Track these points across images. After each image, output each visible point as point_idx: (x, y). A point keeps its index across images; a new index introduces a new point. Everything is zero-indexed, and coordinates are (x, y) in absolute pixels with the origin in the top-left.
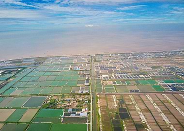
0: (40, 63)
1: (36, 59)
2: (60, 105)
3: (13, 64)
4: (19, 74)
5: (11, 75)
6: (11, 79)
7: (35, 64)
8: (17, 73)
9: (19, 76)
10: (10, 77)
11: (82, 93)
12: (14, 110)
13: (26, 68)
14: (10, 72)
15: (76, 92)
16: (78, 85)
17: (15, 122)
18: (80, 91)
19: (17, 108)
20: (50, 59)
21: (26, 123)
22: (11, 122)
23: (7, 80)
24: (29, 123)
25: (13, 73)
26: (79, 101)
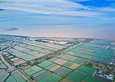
0: (88, 41)
1: (87, 39)
2: (94, 66)
3: (73, 40)
4: (75, 45)
5: (71, 45)
6: (70, 47)
7: (85, 42)
8: (74, 44)
10: (70, 46)
11: (113, 64)
12: (68, 61)
13: (79, 43)
14: (71, 43)
15: (108, 63)
16: (110, 59)
17: (67, 67)
18: (111, 63)
19: (69, 61)
20: (95, 40)
21: (72, 69)
23: (68, 46)
25: (72, 44)
26: (109, 69)
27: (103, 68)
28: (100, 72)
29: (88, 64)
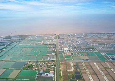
0: (23, 39)
1: (21, 36)
2: (35, 68)
3: (6, 40)
6: (4, 49)
7: (20, 40)
8: (8, 45)
9: (9, 47)
11: (50, 60)
12: (5, 70)
13: (13, 42)
14: (3, 45)
15: (46, 59)
16: (47, 55)
17: (5, 79)
18: (48, 59)
19: (7, 69)
20: (30, 36)
21: (12, 79)
22: (3, 78)
24: (14, 79)
25: (5, 46)
26: (48, 66)
27: (43, 66)
28: (41, 72)
29: (28, 67)
